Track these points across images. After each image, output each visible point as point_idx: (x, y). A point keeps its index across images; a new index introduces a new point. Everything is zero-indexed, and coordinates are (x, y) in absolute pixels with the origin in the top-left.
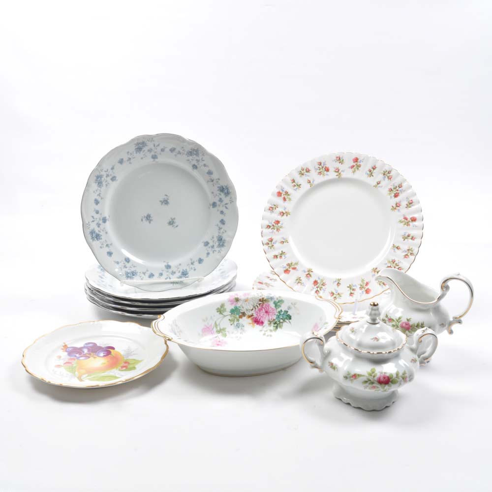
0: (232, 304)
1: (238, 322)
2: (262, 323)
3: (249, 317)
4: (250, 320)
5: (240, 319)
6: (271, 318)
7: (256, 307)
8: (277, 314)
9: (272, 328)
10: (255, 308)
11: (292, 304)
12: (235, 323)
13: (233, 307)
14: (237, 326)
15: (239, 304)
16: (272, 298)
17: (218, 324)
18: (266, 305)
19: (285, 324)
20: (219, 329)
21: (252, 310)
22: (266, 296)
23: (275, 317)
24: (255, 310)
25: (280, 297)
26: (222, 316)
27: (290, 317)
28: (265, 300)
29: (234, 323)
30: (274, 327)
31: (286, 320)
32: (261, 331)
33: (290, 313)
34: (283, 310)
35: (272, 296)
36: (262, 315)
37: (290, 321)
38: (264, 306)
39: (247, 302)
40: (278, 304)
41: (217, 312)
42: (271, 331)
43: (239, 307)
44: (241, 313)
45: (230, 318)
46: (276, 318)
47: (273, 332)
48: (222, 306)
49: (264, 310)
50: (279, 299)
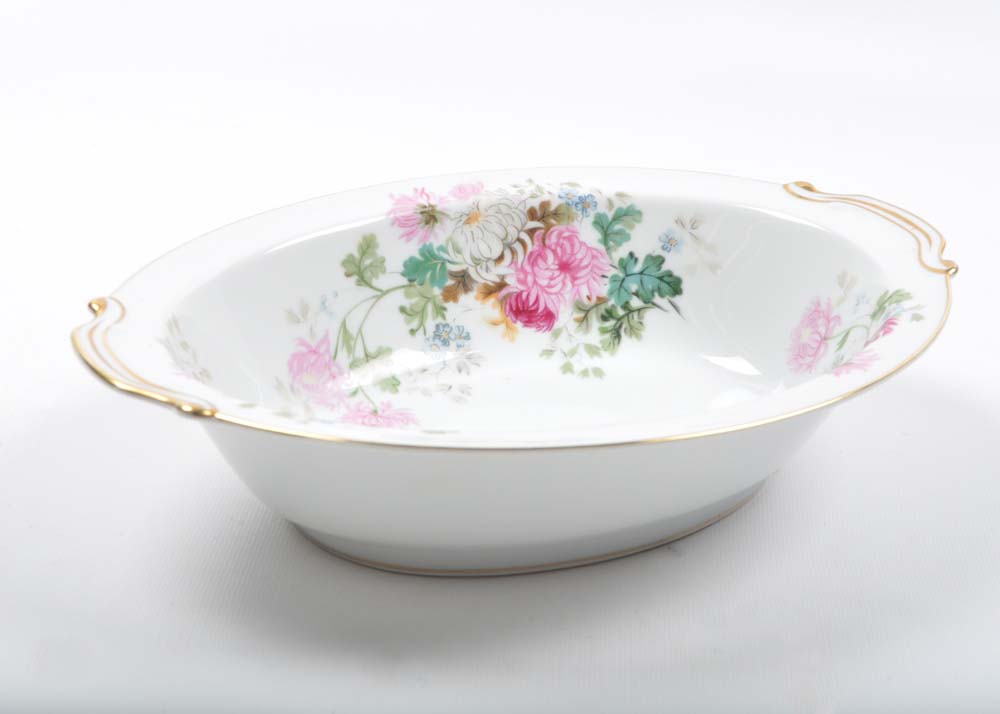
0: (409, 235)
1: (440, 320)
2: (549, 317)
3: (489, 291)
4: (492, 309)
5: (450, 305)
6: (585, 292)
7: (518, 247)
8: (613, 272)
9: (595, 335)
10: (513, 252)
11: (680, 222)
12: (430, 324)
13: (412, 250)
14: (437, 336)
15: (439, 237)
16: (584, 203)
17: (353, 328)
18: (560, 235)
19: (651, 316)
20: (359, 353)
21: (501, 258)
22: (556, 192)
23: (603, 288)
24: (513, 262)
25: (620, 195)
26: (368, 292)
27: (673, 286)
28: (556, 214)
29: (421, 324)
30: (603, 331)
31: (657, 299)
32: (549, 353)
33: (673, 264)
34: (641, 256)
35: (583, 191)
36: (544, 283)
37: (677, 300)
38: (553, 240)
39: (474, 226)
40: (617, 227)
41: (348, 275)
42: (592, 350)
43: (441, 248)
44: (453, 275)
45: (407, 303)
46: (611, 293)
47: (605, 355)
48: (368, 245)
49: (551, 258)
50: (618, 204)
